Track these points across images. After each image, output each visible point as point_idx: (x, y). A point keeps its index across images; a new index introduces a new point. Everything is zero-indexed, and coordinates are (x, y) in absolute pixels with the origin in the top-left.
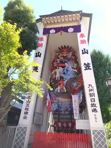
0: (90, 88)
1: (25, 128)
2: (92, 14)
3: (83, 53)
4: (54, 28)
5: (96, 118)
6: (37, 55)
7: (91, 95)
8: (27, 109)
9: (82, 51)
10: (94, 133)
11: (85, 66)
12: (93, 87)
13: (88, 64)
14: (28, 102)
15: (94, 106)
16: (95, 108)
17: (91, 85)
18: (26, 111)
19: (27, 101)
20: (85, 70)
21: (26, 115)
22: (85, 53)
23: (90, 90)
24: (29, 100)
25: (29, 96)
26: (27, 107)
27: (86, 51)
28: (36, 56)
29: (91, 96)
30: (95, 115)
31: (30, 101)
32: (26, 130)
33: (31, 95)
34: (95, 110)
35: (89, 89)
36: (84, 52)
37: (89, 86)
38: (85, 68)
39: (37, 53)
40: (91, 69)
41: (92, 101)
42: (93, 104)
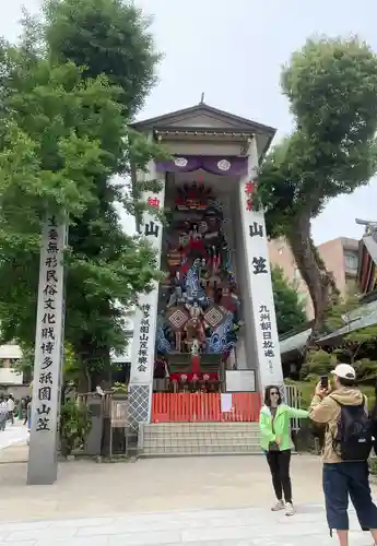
0: (264, 312)
1: (145, 387)
3: (252, 234)
4: (187, 157)
6: (149, 230)
7: (264, 326)
9: (251, 227)
11: (255, 264)
12: (269, 311)
13: (262, 260)
14: (144, 339)
15: (268, 346)
16: (270, 348)
17: (265, 307)
18: (141, 356)
19: (141, 337)
20: (256, 273)
21: (142, 363)
22: (256, 233)
23: (263, 317)
24: (144, 335)
25: (144, 327)
26: (142, 349)
28: (147, 234)
29: (263, 328)
30: (270, 362)
31: (147, 337)
33: (147, 325)
34: (269, 353)
35: (261, 314)
36: (254, 231)
37: (261, 308)
38: (255, 270)
39: (147, 225)
40: (265, 272)
41: (266, 337)
42: (267, 342)
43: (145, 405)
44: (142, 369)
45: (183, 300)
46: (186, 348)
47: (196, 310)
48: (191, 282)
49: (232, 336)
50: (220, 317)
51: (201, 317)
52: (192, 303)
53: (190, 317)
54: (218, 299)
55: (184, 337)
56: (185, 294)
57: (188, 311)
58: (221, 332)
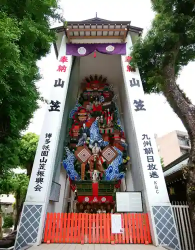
43: (36, 225)
44: (38, 189)
45: (87, 142)
46: (88, 177)
47: (96, 149)
48: (94, 131)
49: (122, 168)
50: (113, 154)
51: (100, 154)
52: (94, 144)
53: (92, 154)
54: (112, 142)
55: (87, 168)
56: (89, 138)
57: (91, 150)
58: (114, 165)
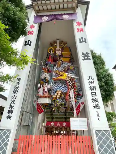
0: (91, 80)
2: (89, 2)
5: (98, 116)
6: (27, 43)
7: (91, 88)
8: (12, 107)
9: (80, 39)
10: (97, 135)
11: (83, 56)
12: (93, 79)
13: (87, 53)
14: (14, 98)
15: (95, 101)
16: (97, 103)
17: (91, 77)
18: (10, 109)
19: (12, 97)
21: (10, 114)
22: (83, 41)
23: (90, 83)
24: (14, 95)
25: (15, 91)
26: (12, 104)
27: (84, 40)
28: (25, 45)
29: (91, 90)
30: (97, 112)
31: (16, 97)
32: (10, 134)
33: (17, 90)
34: (96, 106)
35: (88, 81)
36: (81, 41)
37: (89, 78)
38: (83, 58)
39: (26, 42)
40: (90, 59)
41: (93, 95)
42: (94, 99)
